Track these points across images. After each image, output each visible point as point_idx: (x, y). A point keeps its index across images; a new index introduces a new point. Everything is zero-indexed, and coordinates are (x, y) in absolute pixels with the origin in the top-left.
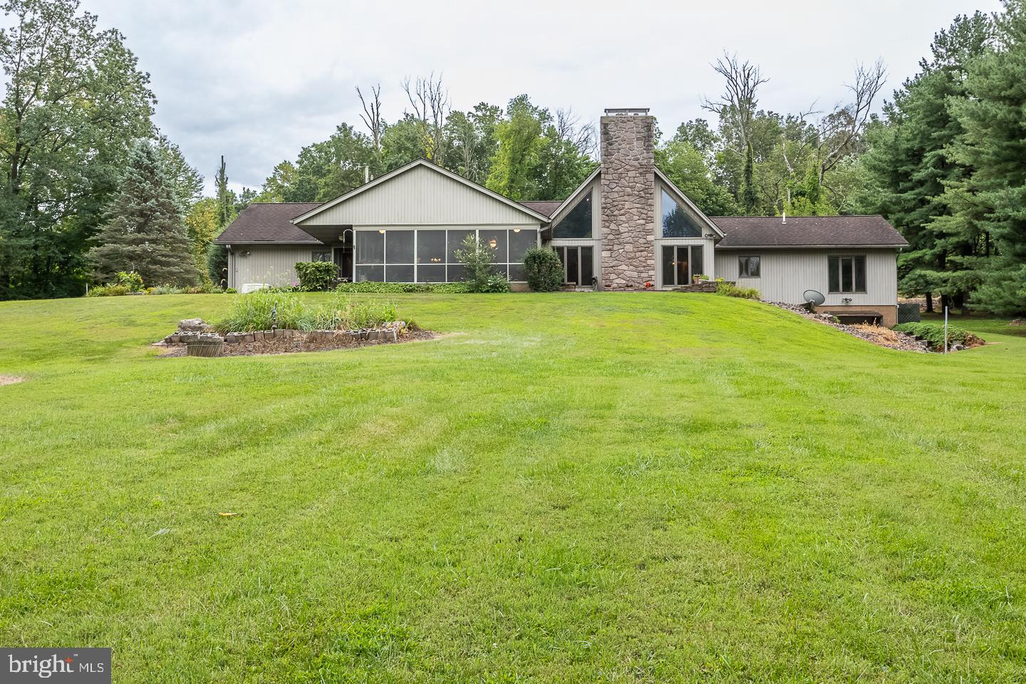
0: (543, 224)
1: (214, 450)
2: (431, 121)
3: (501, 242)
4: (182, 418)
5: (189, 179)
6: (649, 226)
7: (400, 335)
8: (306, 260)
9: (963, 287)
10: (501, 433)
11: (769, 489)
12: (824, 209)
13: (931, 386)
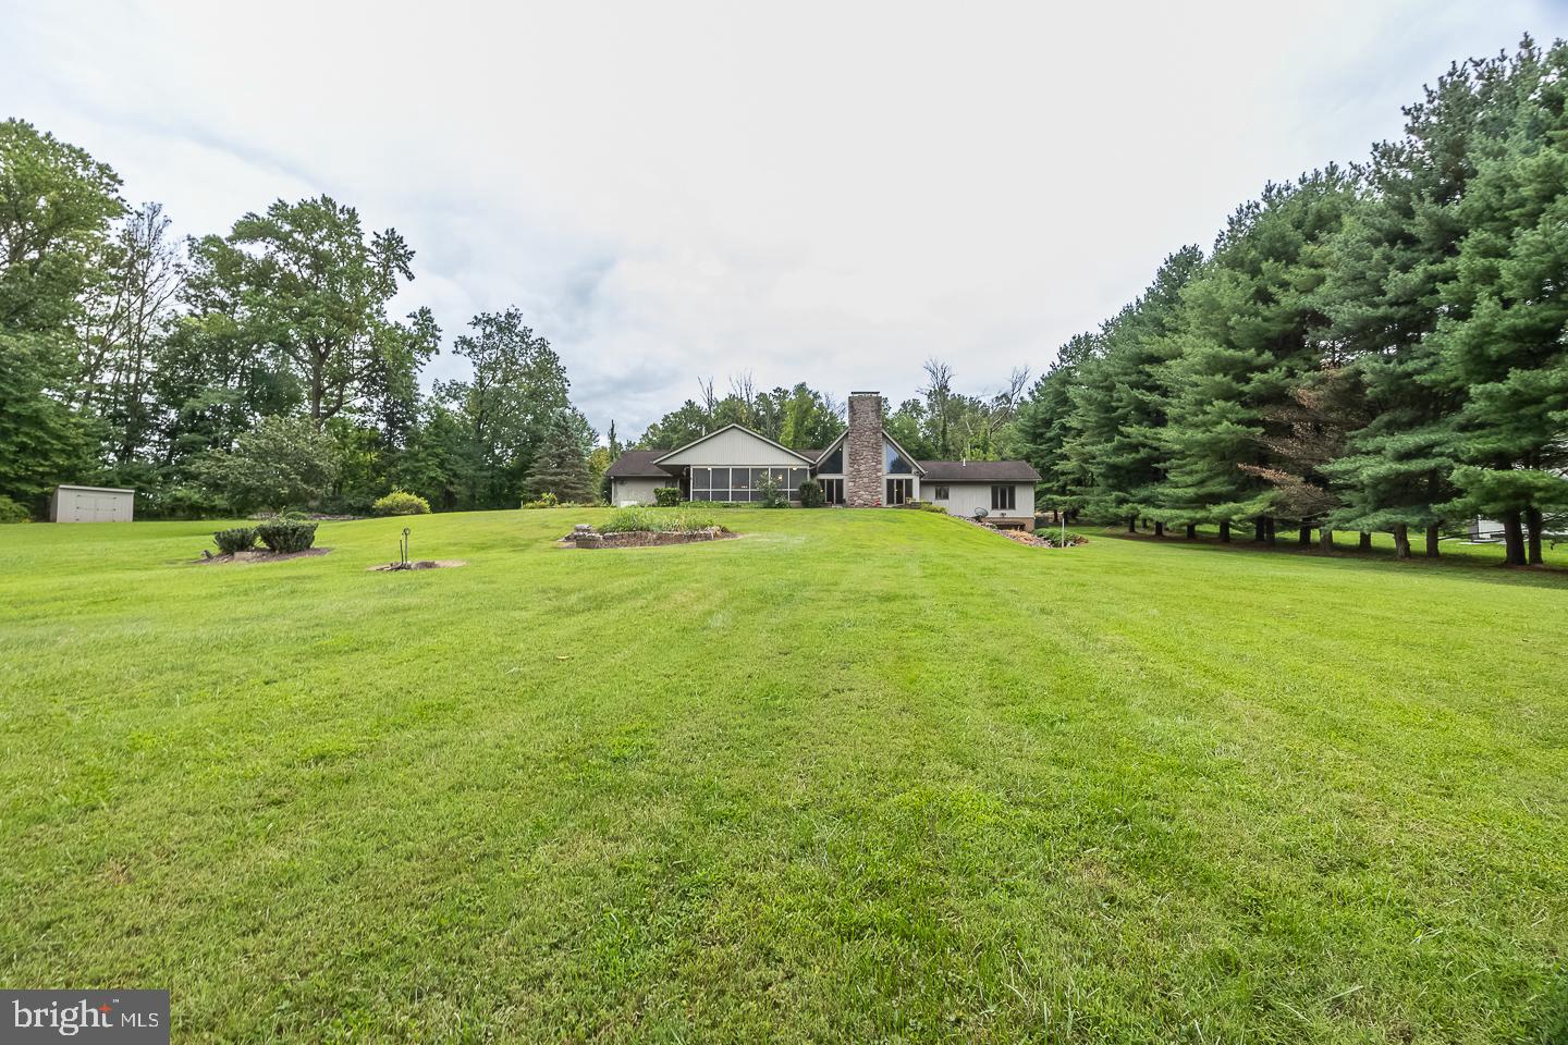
0: (811, 465)
1: (571, 612)
2: (745, 399)
3: (785, 477)
4: (558, 590)
5: (591, 435)
6: (879, 466)
7: (716, 535)
8: (661, 487)
9: (1076, 506)
10: (760, 601)
11: (924, 641)
12: (991, 456)
13: (1047, 571)
